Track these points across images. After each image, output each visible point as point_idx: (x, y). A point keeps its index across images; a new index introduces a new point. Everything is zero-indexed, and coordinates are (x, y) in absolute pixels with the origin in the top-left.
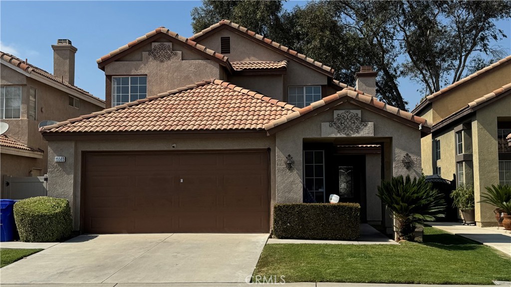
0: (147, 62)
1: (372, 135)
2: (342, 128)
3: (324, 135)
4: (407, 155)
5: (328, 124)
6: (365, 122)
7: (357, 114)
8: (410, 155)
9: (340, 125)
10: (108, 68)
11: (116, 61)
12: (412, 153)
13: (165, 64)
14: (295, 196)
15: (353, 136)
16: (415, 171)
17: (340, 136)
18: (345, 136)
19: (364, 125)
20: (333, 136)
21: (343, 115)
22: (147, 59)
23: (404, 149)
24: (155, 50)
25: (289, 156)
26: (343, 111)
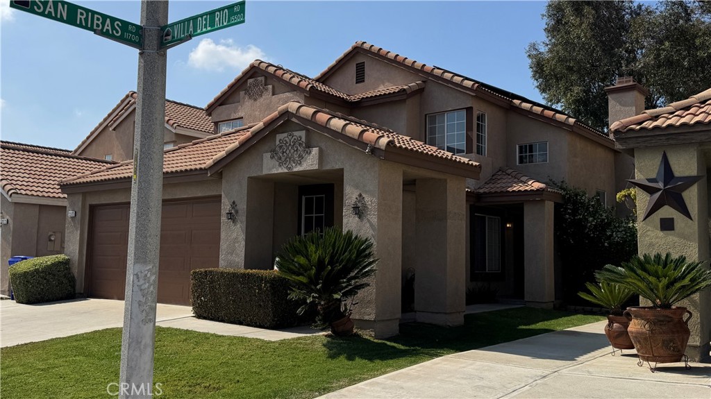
0: (244, 102)
1: (316, 167)
2: (283, 159)
3: (265, 172)
4: (360, 195)
5: (269, 155)
6: (309, 147)
7: (300, 137)
8: (364, 195)
9: (281, 155)
10: (214, 114)
11: (220, 105)
12: (366, 192)
13: (258, 103)
14: (237, 260)
15: (295, 170)
16: (369, 221)
17: (282, 171)
18: (286, 171)
19: (307, 152)
20: (274, 171)
21: (285, 141)
22: (244, 98)
23: (357, 187)
24: (250, 87)
25: (234, 203)
26: (285, 135)
